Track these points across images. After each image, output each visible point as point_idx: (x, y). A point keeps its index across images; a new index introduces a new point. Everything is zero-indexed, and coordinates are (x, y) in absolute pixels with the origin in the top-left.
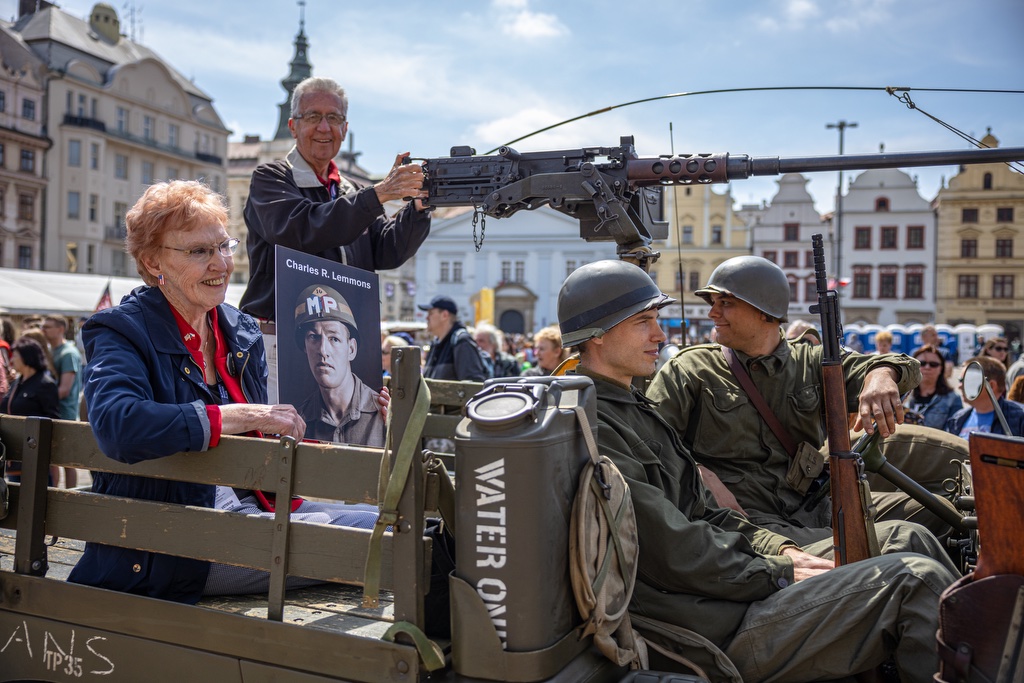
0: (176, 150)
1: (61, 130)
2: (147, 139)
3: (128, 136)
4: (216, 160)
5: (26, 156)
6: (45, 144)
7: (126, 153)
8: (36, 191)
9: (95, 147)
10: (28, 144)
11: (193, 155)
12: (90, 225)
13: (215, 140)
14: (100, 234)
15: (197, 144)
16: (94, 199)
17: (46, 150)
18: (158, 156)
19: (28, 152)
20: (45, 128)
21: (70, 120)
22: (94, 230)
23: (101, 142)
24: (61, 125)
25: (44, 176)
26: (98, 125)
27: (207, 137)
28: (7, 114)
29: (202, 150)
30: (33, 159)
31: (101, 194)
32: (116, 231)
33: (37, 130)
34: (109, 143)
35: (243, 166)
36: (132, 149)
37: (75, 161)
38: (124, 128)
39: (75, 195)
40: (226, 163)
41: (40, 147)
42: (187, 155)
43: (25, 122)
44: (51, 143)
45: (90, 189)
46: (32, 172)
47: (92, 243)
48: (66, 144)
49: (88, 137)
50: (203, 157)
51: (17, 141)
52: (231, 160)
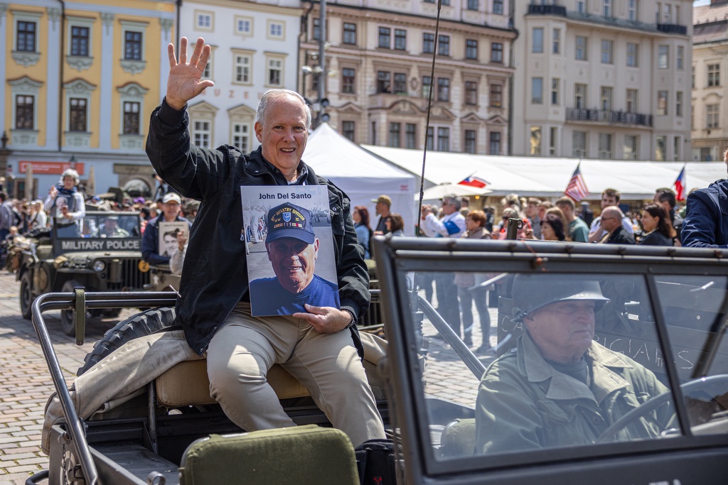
0: (636, 24)
1: (526, 20)
2: (606, 17)
3: (587, 17)
4: (681, 30)
5: (496, 49)
6: (511, 35)
7: (585, 34)
8: (504, 81)
9: (557, 31)
10: (498, 37)
11: (655, 26)
12: (552, 108)
13: (678, 7)
14: (562, 117)
15: (658, 15)
16: (556, 83)
17: (512, 41)
18: (618, 33)
19: (497, 44)
20: (512, 21)
21: (534, 10)
22: (556, 113)
23: (562, 26)
24: (526, 15)
25: (511, 66)
26: (559, 11)
27: (670, 6)
28: (480, 12)
29: (664, 21)
30: (501, 50)
31: (562, 77)
32: (576, 112)
33: (502, 22)
34: (569, 26)
35: (709, 32)
36: (592, 29)
37: (538, 48)
38: (584, 10)
39: (538, 80)
40: (690, 30)
41: (508, 39)
42: (648, 28)
43: (495, 17)
44: (516, 32)
45: (553, 74)
46: (500, 63)
47: (554, 126)
48: (530, 32)
49: (550, 24)
50: (666, 28)
51: (488, 36)
52: (696, 26)
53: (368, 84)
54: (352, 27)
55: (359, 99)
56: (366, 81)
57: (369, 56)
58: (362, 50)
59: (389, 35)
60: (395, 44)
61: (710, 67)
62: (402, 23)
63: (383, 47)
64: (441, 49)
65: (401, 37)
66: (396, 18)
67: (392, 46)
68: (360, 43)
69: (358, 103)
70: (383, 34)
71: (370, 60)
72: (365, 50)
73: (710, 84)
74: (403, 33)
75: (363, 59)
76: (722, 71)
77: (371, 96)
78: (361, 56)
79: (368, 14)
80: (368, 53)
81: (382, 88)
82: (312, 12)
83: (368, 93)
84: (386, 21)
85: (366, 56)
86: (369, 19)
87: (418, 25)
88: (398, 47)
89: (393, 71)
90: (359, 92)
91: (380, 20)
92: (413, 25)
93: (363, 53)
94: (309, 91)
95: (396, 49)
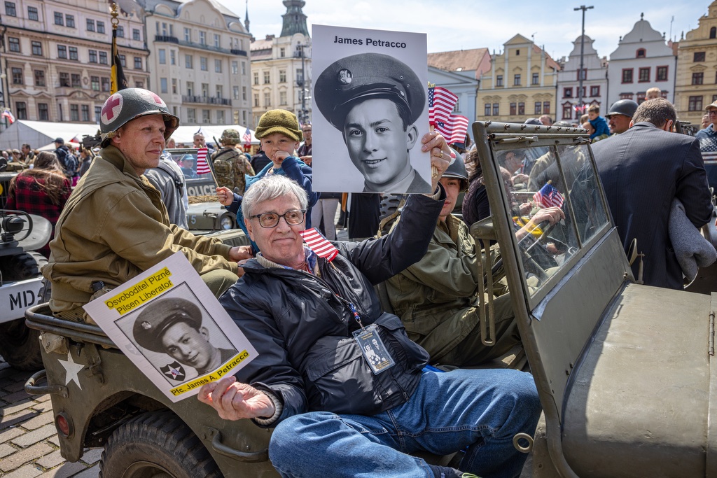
0: (219, 49)
1: (154, 44)
2: (202, 45)
3: (191, 44)
4: (243, 53)
5: (137, 61)
6: (146, 53)
7: (191, 54)
8: (144, 80)
9: (173, 52)
10: (138, 54)
11: (230, 51)
12: (173, 96)
13: (242, 40)
14: (180, 101)
15: (231, 44)
16: (174, 81)
17: (147, 56)
18: (209, 54)
19: (138, 58)
20: (146, 44)
21: (159, 38)
22: (176, 98)
23: (176, 49)
24: (154, 42)
25: (147, 71)
26: (173, 40)
27: (237, 40)
28: (125, 39)
29: (234, 48)
30: (141, 62)
31: (178, 78)
32: (188, 98)
33: (141, 46)
34: (180, 49)
35: (264, 54)
36: (194, 51)
37: (163, 62)
38: (189, 40)
39: (164, 80)
40: (249, 54)
41: (144, 55)
42: (226, 52)
43: (135, 42)
44: (149, 51)
45: (172, 76)
46: (140, 69)
47: (175, 105)
48: (157, 51)
49: (169, 47)
50: (235, 52)
51: (131, 53)
52: (252, 51)
53: (54, 80)
54: (38, 44)
55: (49, 90)
56: (52, 78)
57: (53, 63)
58: (47, 59)
59: (65, 50)
60: (70, 56)
61: (265, 73)
62: (73, 43)
63: (62, 58)
64: (102, 61)
65: (74, 52)
66: (69, 40)
67: (68, 57)
68: (45, 54)
69: (48, 92)
70: (61, 49)
71: (53, 66)
72: (49, 59)
73: (266, 82)
74: (75, 50)
75: (49, 65)
76: (271, 75)
77: (56, 88)
78: (47, 63)
79: (48, 37)
80: (51, 61)
81: (64, 83)
82: (7, 32)
83: (54, 86)
84: (62, 41)
85: (50, 63)
86: (49, 39)
87: (85, 45)
88: (72, 58)
89: (70, 73)
90: (48, 85)
91: (58, 41)
92: (81, 45)
93: (48, 61)
94: (11, 84)
95: (71, 59)
